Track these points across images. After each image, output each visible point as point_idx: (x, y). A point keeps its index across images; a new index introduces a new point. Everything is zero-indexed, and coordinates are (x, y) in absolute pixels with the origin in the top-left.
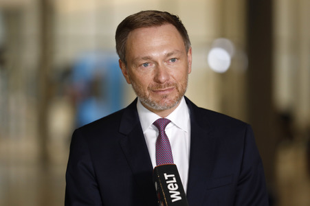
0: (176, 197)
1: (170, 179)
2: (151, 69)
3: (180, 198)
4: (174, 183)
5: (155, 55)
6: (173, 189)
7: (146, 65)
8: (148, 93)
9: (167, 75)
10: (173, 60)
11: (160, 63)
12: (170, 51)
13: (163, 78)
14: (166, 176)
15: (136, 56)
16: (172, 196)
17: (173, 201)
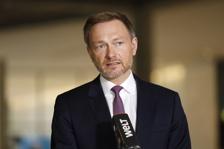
0: (129, 134)
1: (124, 123)
2: (104, 49)
3: (131, 135)
4: (127, 126)
6: (127, 129)
7: (101, 47)
8: (103, 67)
9: (115, 53)
10: (120, 43)
11: (110, 45)
13: (111, 55)
14: (121, 121)
15: (95, 40)
16: (126, 134)
17: (127, 137)
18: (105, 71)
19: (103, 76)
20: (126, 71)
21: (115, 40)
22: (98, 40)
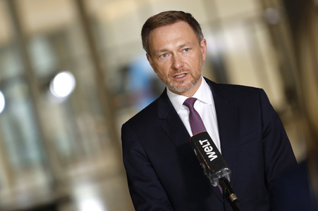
0: (213, 156)
1: (205, 143)
2: (169, 57)
3: (216, 157)
4: (209, 146)
5: (170, 47)
6: (209, 151)
7: (164, 55)
8: (169, 80)
9: (181, 62)
10: (187, 50)
11: (175, 53)
12: (182, 44)
13: (178, 66)
14: (201, 142)
15: (156, 49)
16: (209, 157)
17: (211, 160)
18: (171, 84)
19: (171, 90)
20: (196, 82)
21: (181, 47)
22: (162, 48)
